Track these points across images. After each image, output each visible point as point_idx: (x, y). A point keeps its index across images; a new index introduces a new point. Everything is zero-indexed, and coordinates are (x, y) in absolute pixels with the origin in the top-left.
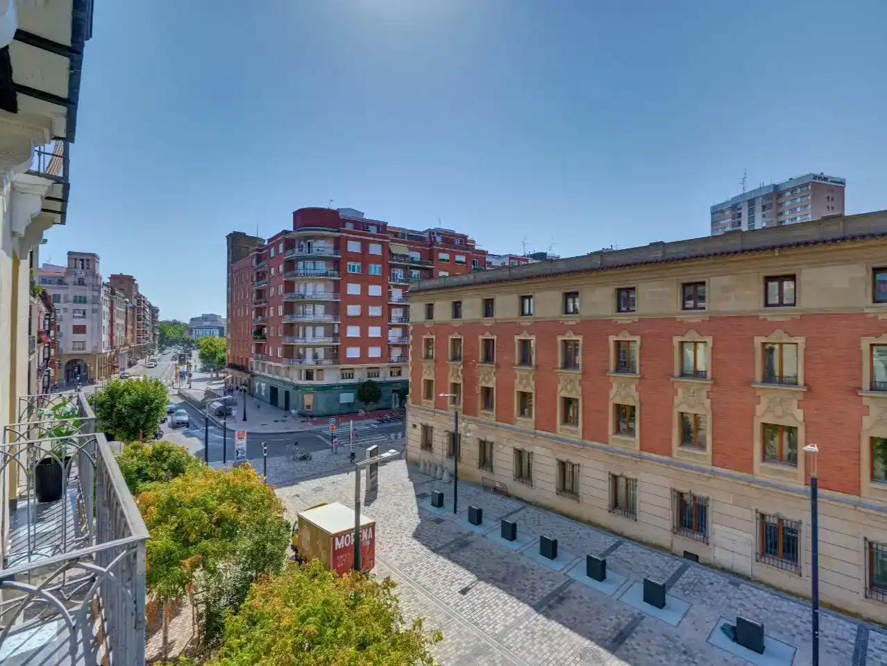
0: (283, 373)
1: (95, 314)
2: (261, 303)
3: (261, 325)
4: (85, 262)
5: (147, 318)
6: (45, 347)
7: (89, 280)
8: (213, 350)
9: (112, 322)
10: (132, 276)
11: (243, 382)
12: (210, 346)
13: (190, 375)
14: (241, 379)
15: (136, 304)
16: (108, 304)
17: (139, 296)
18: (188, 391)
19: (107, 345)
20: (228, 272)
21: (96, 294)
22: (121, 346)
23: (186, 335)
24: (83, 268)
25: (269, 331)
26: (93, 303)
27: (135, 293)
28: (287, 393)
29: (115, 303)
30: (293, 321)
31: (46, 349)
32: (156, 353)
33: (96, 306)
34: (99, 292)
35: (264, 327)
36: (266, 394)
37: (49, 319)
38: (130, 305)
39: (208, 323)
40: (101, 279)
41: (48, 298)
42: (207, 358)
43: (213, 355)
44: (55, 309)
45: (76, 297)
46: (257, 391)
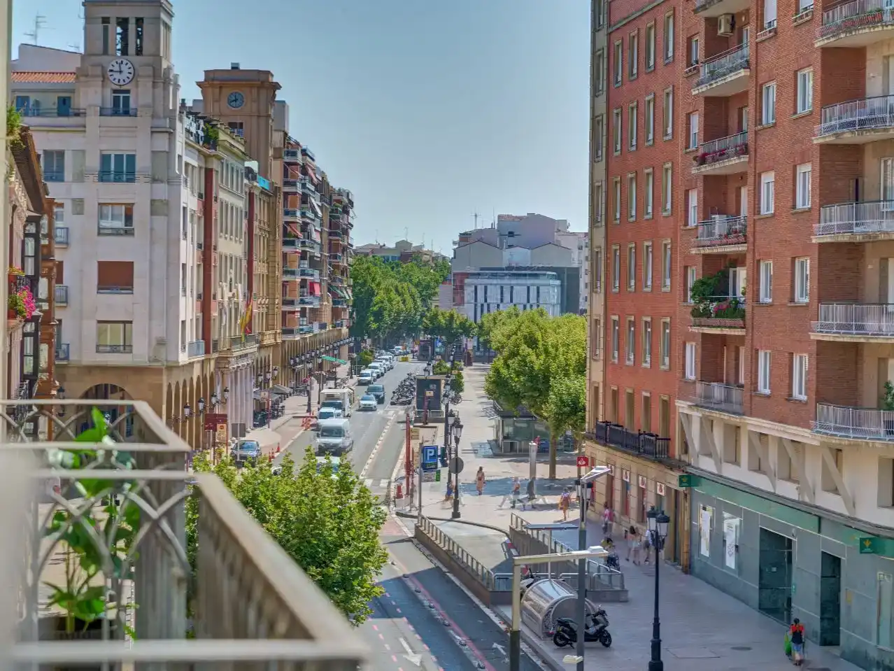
0: (813, 471)
1: (160, 221)
2: (722, 154)
3: (723, 256)
4: (132, 27)
5: (316, 236)
6: (25, 335)
7: (140, 96)
8: (538, 363)
9: (206, 248)
10: (268, 73)
11: (650, 501)
12: (524, 349)
13: (457, 466)
14: (642, 492)
15: (279, 183)
16: (198, 181)
17: (290, 148)
18: (449, 529)
19: (191, 335)
20: (595, 30)
21: (161, 143)
22: (234, 341)
23: (442, 304)
24: (124, 51)
25: (754, 280)
26: (154, 180)
27: (277, 138)
28: (832, 564)
29: (216, 179)
30: (858, 233)
31: (29, 341)
32: (343, 370)
33: (161, 191)
34: (171, 134)
35: (737, 261)
36: (739, 564)
37: (36, 237)
38: (262, 183)
39: (519, 256)
40: (177, 87)
41: (34, 158)
42: (516, 397)
43: (540, 383)
44: (51, 202)
45: (105, 159)
46: (705, 551)
